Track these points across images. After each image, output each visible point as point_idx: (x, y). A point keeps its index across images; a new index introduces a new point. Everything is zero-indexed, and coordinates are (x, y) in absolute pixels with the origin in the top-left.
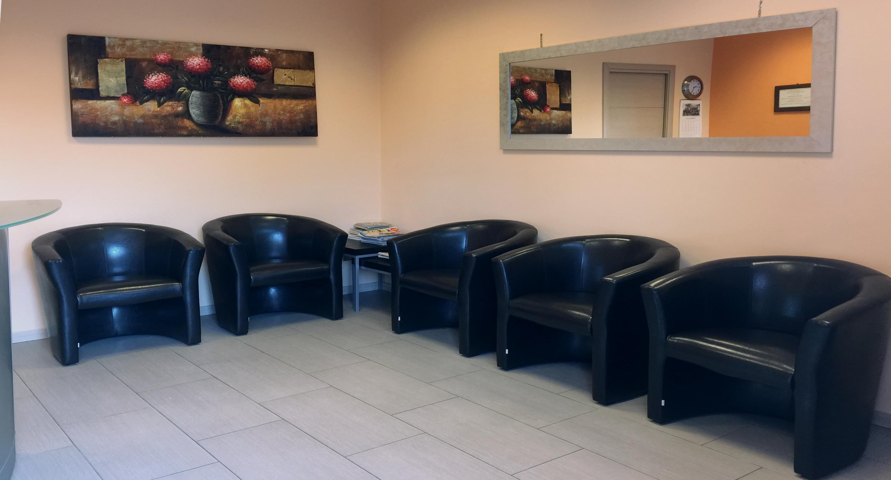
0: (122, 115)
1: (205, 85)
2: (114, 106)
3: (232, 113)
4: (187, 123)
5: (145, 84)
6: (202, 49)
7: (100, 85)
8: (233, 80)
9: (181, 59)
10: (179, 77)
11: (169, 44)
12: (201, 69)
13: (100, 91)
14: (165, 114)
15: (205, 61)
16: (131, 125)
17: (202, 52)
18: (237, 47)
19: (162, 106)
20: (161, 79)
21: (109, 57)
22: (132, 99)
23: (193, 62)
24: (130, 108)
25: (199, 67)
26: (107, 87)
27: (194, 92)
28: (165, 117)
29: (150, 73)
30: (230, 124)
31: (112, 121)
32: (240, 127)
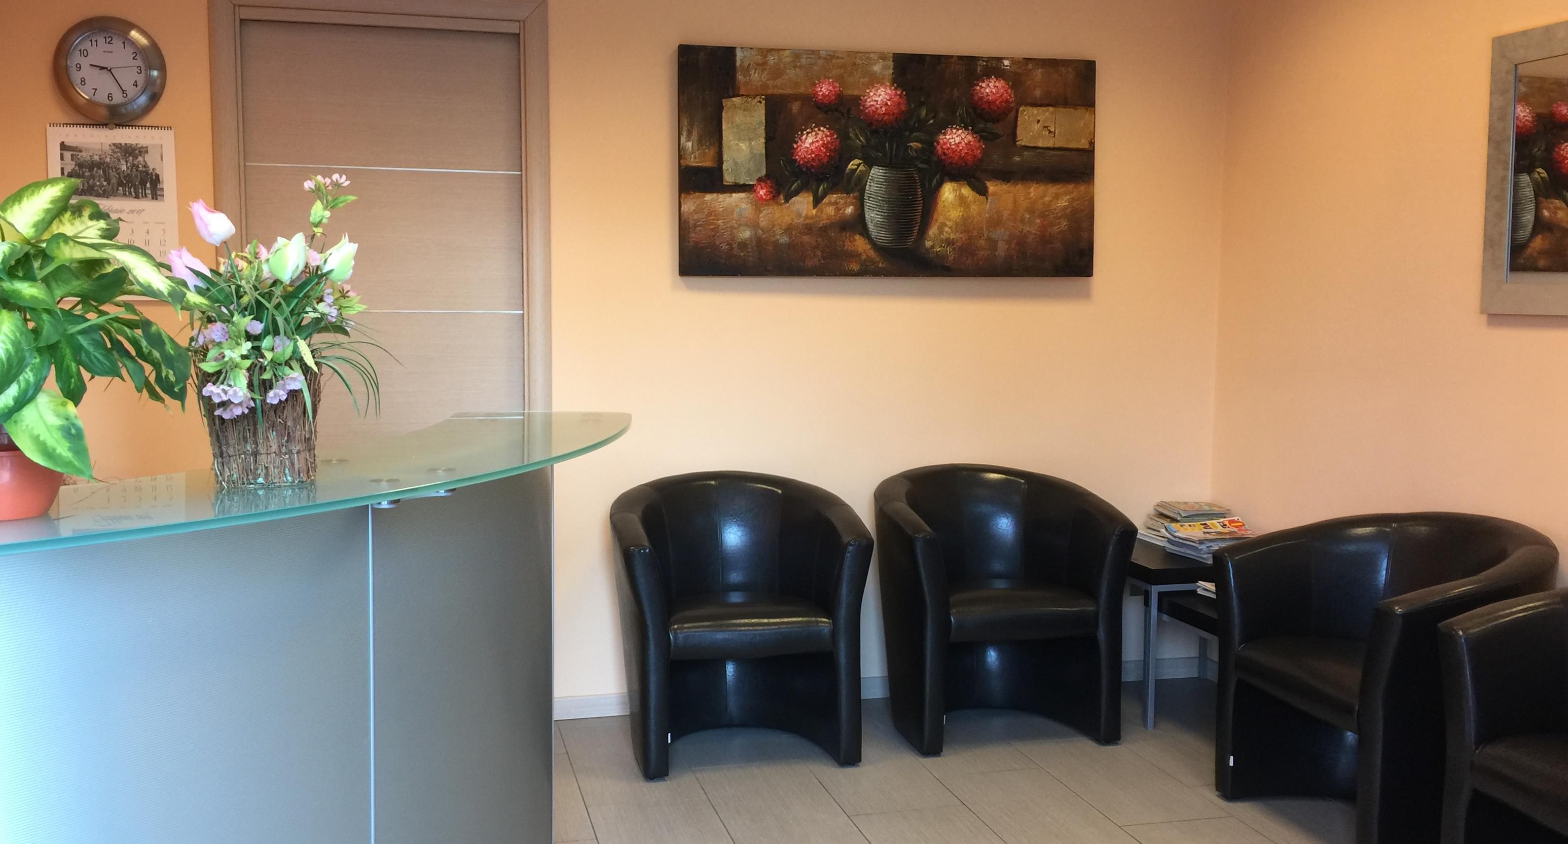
0: (755, 226)
1: (894, 153)
2: (744, 206)
3: (937, 220)
4: (860, 244)
5: (795, 155)
6: (892, 67)
7: (725, 157)
8: (942, 139)
9: (856, 93)
10: (850, 135)
11: (838, 58)
12: (888, 114)
13: (724, 171)
14: (824, 222)
15: (896, 95)
16: (770, 248)
17: (893, 74)
18: (952, 57)
19: (819, 206)
20: (821, 142)
21: (741, 93)
22: (772, 190)
23: (877, 99)
24: (769, 211)
25: (886, 110)
26: (736, 163)
27: (877, 172)
28: (824, 230)
29: (803, 127)
30: (933, 247)
31: (740, 240)
32: (950, 252)
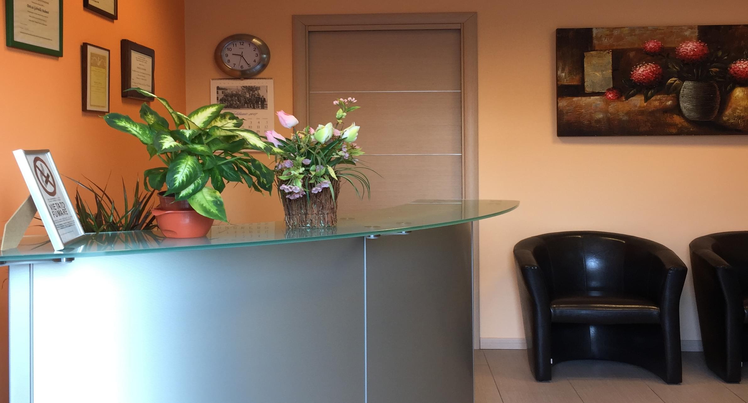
0: (607, 112)
1: (700, 74)
2: (599, 102)
3: (731, 107)
4: (677, 119)
5: (632, 76)
6: (697, 32)
7: (586, 80)
8: (734, 66)
9: (673, 46)
10: (669, 66)
11: (660, 29)
12: (696, 55)
13: (585, 86)
14: (652, 109)
15: (700, 45)
16: (616, 122)
17: (698, 35)
18: (740, 25)
19: (649, 101)
20: (649, 70)
21: (596, 49)
22: (617, 94)
23: (687, 48)
24: (615, 105)
25: (693, 53)
26: (593, 82)
27: (688, 84)
28: (652, 113)
29: (637, 64)
30: (728, 120)
31: (596, 119)
32: (741, 123)
